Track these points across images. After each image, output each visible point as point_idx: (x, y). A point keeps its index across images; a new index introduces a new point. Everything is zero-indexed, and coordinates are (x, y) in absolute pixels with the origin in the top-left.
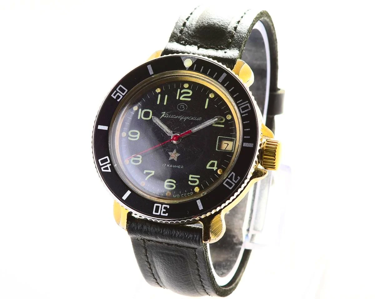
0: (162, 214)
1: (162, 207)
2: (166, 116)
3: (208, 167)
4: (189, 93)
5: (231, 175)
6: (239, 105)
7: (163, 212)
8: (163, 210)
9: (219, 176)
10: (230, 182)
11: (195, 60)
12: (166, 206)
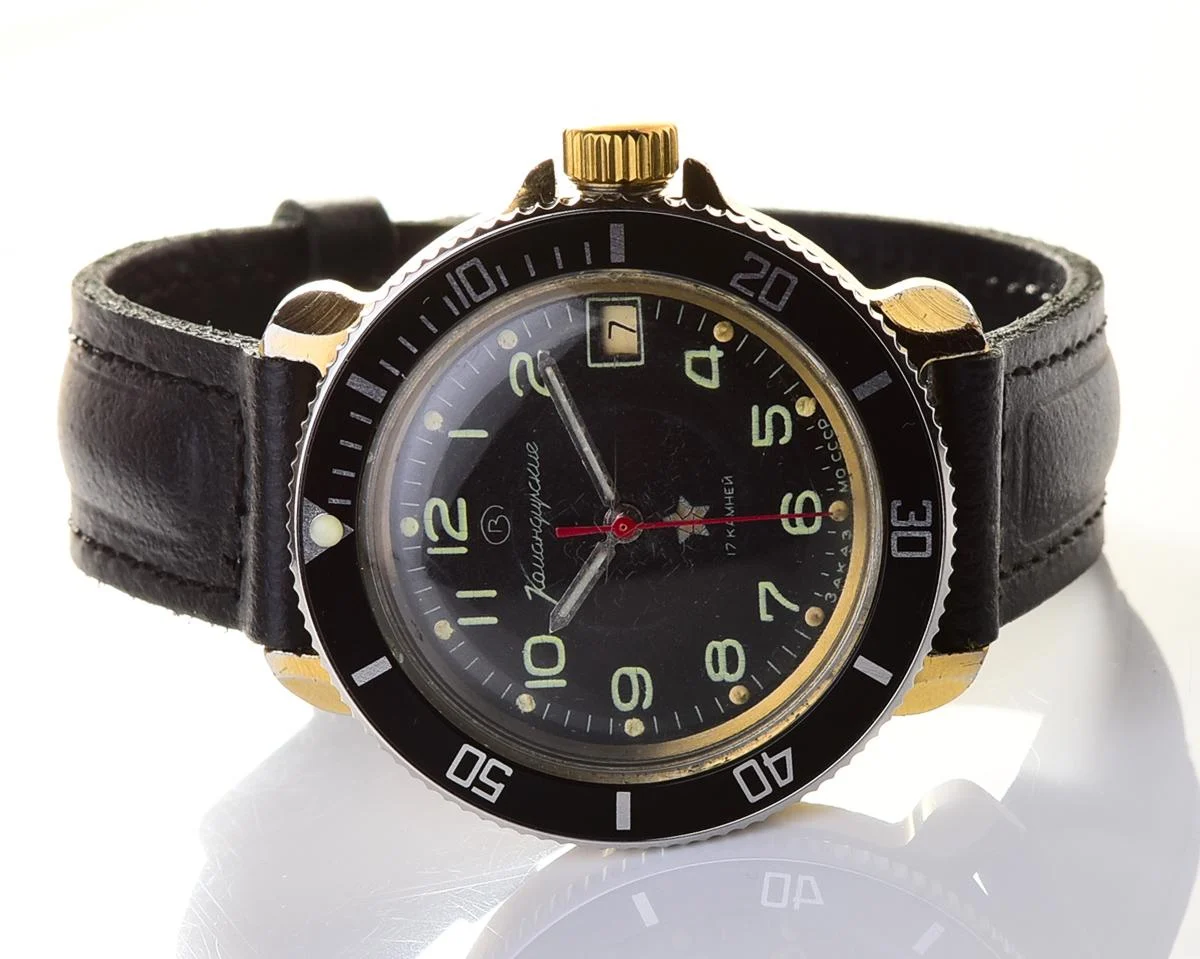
0: (928, 522)
1: (901, 529)
2: (540, 578)
3: (713, 383)
4: (437, 510)
5: (743, 290)
6: (467, 308)
7: (917, 519)
8: (913, 521)
9: (739, 331)
10: (768, 286)
11: (311, 504)
12: (894, 513)
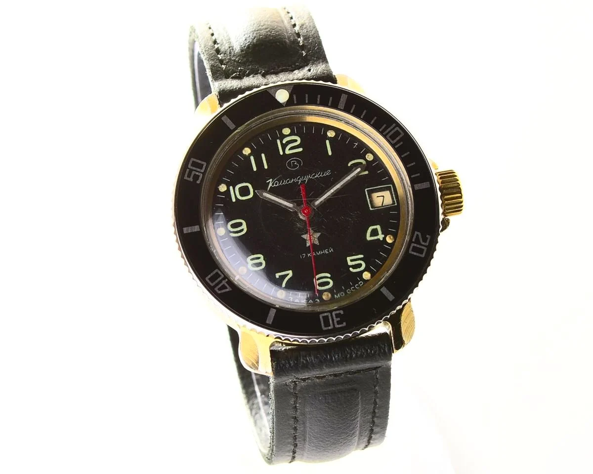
0: (337, 326)
1: (332, 315)
2: (276, 184)
3: (369, 238)
4: (296, 141)
5: (415, 237)
6: (384, 134)
7: (337, 321)
8: (336, 320)
9: (392, 245)
10: (418, 246)
11: (291, 88)
12: (338, 312)
